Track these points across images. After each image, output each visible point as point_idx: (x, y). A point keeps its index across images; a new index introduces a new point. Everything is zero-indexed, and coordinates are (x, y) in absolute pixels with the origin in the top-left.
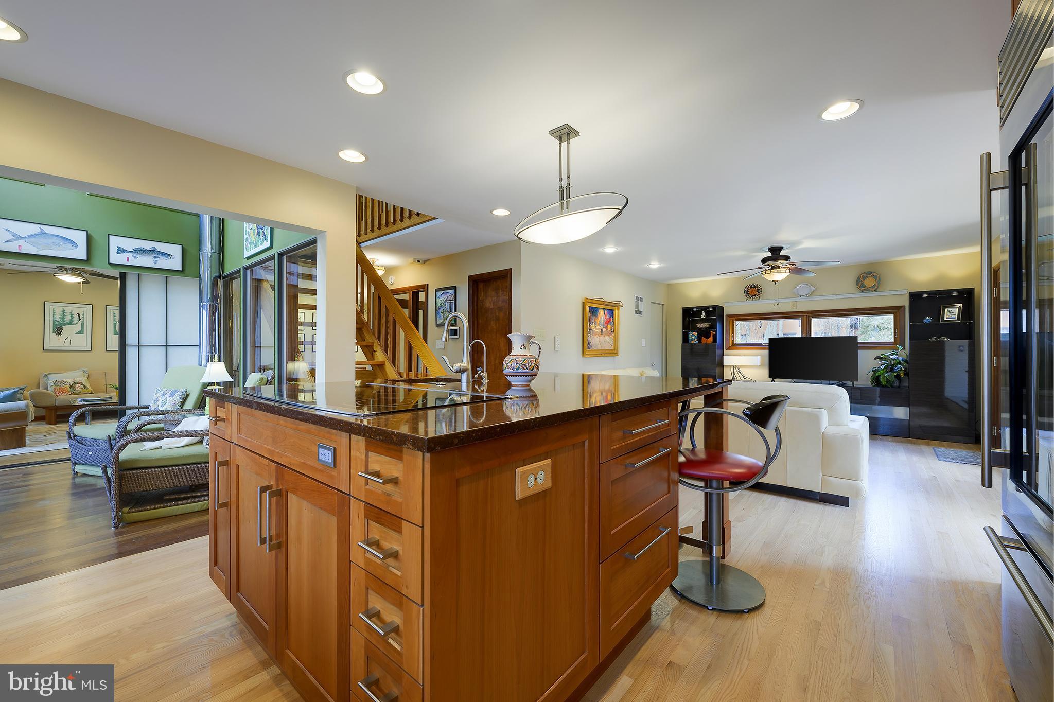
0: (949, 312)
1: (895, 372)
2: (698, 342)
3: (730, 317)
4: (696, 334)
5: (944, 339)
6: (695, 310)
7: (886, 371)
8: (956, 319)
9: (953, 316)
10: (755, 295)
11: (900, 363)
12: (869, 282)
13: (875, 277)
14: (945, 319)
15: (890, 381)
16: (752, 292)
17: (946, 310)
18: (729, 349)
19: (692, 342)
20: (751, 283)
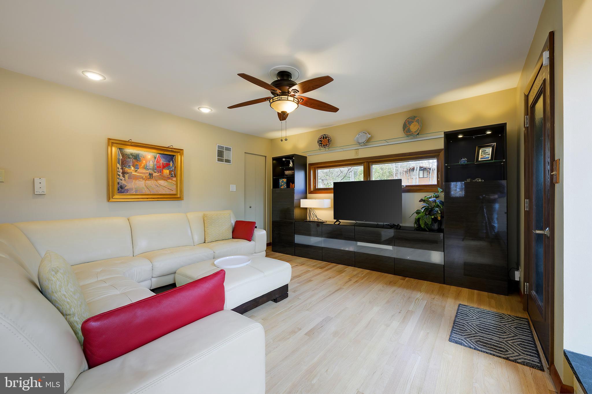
0: (484, 152)
1: (433, 215)
2: (287, 187)
3: (311, 166)
4: (285, 180)
5: (478, 180)
6: (284, 160)
7: (426, 214)
8: (490, 159)
9: (487, 156)
10: (327, 144)
11: (438, 206)
12: (414, 127)
13: (418, 121)
14: (480, 160)
15: (428, 224)
16: (325, 141)
17: (481, 151)
18: (311, 192)
19: (282, 187)
20: (323, 134)
